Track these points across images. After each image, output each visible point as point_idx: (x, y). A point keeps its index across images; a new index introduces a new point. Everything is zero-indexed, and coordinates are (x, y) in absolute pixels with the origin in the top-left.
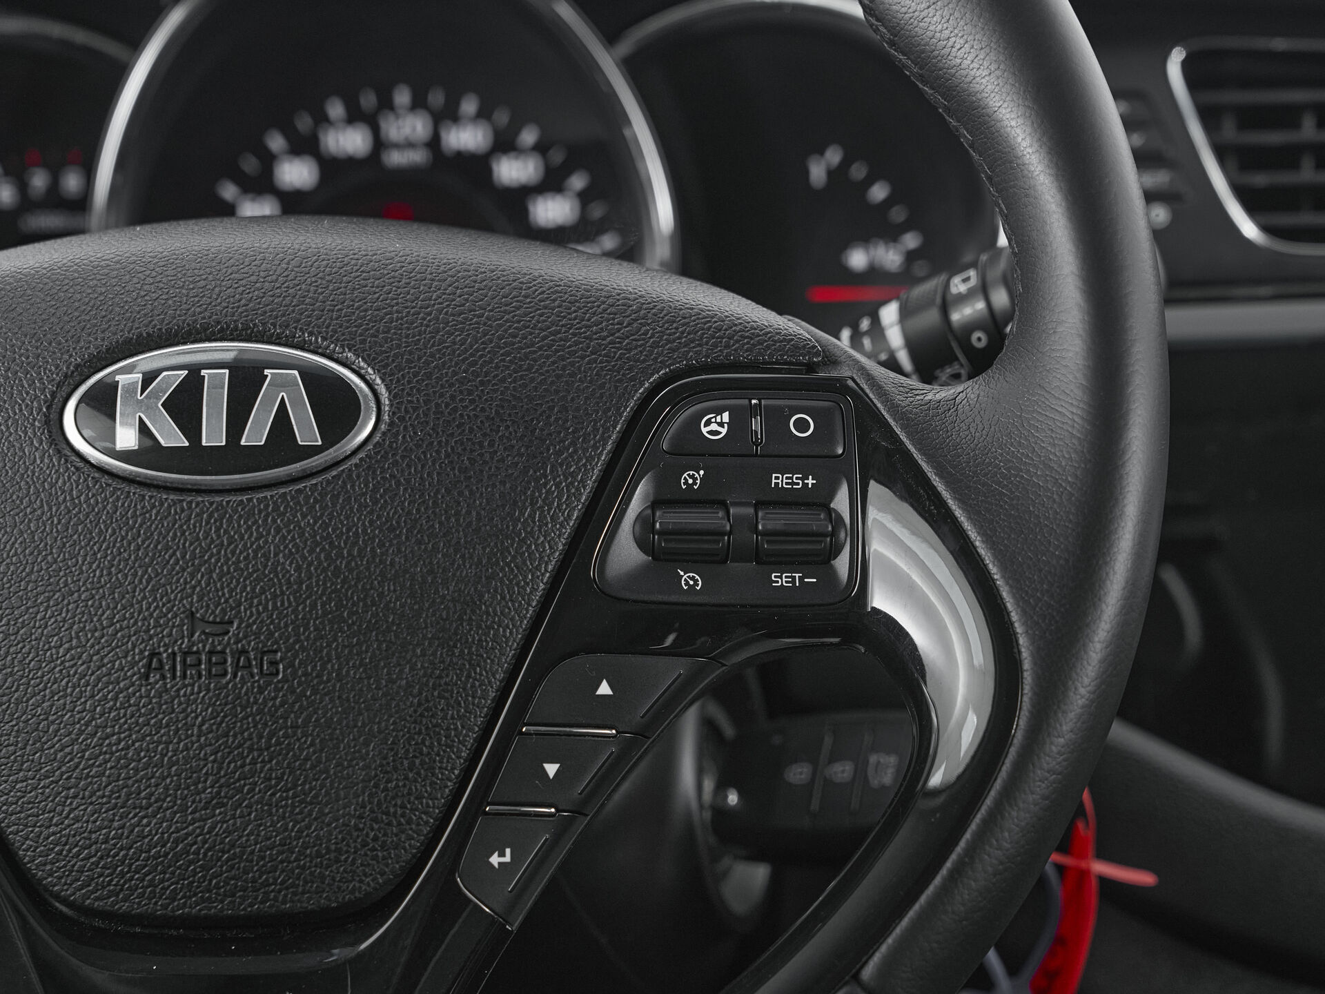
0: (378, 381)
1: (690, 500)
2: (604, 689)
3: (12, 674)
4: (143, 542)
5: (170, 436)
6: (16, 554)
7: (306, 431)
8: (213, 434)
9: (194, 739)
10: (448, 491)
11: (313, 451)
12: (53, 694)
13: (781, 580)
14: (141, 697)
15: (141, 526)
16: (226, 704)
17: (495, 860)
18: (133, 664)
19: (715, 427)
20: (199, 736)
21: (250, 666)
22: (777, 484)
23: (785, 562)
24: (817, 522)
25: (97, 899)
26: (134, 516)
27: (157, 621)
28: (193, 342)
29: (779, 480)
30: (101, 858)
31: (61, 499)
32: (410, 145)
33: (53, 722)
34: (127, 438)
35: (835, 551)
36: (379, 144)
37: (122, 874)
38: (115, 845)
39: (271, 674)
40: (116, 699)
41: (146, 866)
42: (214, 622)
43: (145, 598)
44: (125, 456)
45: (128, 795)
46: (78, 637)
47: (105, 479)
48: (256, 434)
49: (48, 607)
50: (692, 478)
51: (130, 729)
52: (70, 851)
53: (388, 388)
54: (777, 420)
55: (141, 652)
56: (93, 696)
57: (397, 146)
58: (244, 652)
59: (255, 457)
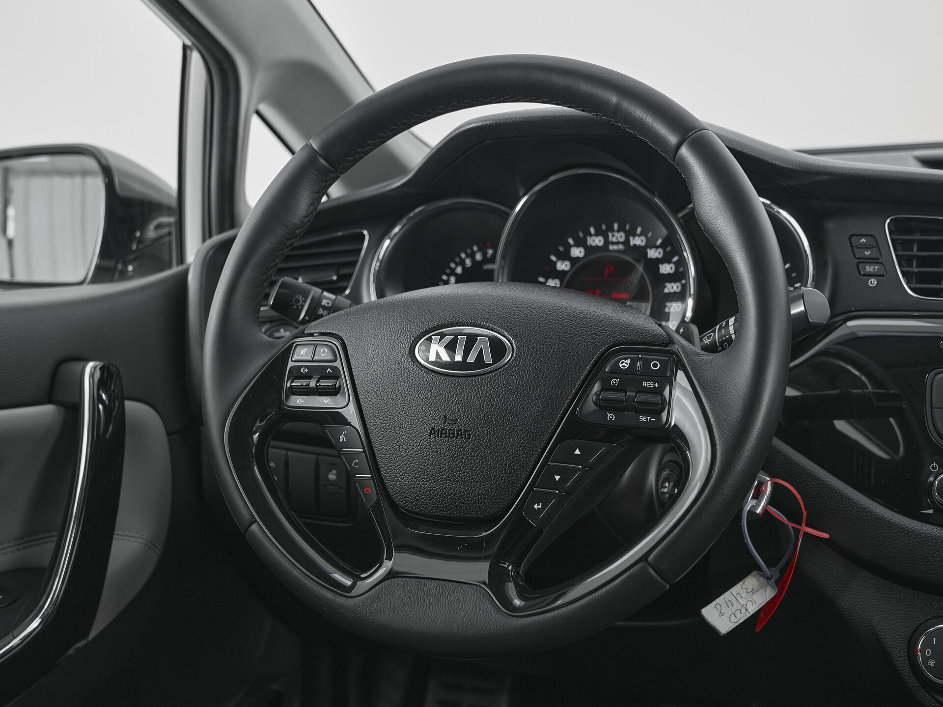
0: (514, 343)
1: (614, 389)
2: (577, 452)
3: (390, 432)
4: (433, 392)
5: (445, 357)
6: (396, 393)
7: (488, 358)
8: (459, 358)
9: (442, 457)
10: (531, 382)
11: (489, 365)
12: (402, 439)
13: (643, 419)
14: (428, 442)
15: (433, 386)
16: (453, 447)
17: (536, 506)
18: (427, 431)
19: (625, 364)
20: (444, 457)
21: (462, 435)
22: (645, 385)
23: (645, 413)
24: (656, 399)
25: (410, 507)
26: (432, 383)
27: (435, 418)
28: (458, 326)
29: (645, 384)
30: (412, 494)
31: (411, 376)
32: (617, 243)
33: (401, 448)
34: (432, 358)
35: (662, 410)
36: (607, 242)
37: (418, 500)
38: (416, 490)
39: (468, 438)
40: (420, 443)
41: (425, 498)
42: (452, 420)
43: (432, 410)
44: (432, 363)
45: (421, 474)
46: (411, 421)
47: (425, 370)
48: (471, 358)
49: (403, 411)
50: (615, 382)
51: (423, 453)
52: (402, 490)
53: (516, 345)
54: (646, 363)
55: (429, 428)
56: (413, 441)
57: (614, 243)
58: (460, 430)
59: (470, 366)
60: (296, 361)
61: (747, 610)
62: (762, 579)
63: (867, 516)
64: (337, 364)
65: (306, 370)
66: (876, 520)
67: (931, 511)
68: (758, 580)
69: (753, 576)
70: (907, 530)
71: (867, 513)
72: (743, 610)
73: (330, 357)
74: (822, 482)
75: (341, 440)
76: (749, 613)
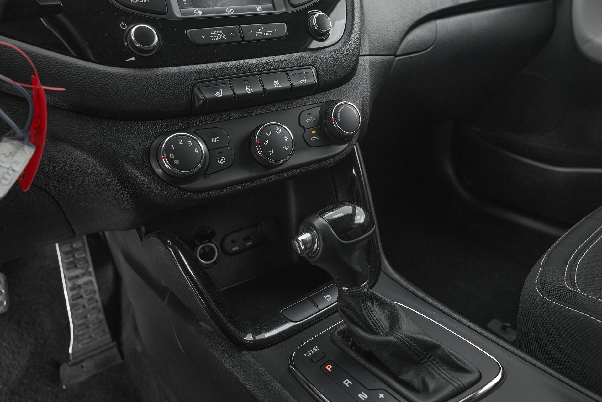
61: (14, 171)
62: (15, 142)
63: (85, 72)
66: (94, 74)
67: (133, 59)
68: (12, 144)
69: (5, 142)
70: (122, 76)
71: (84, 70)
72: (11, 172)
74: (33, 54)
76: (17, 172)
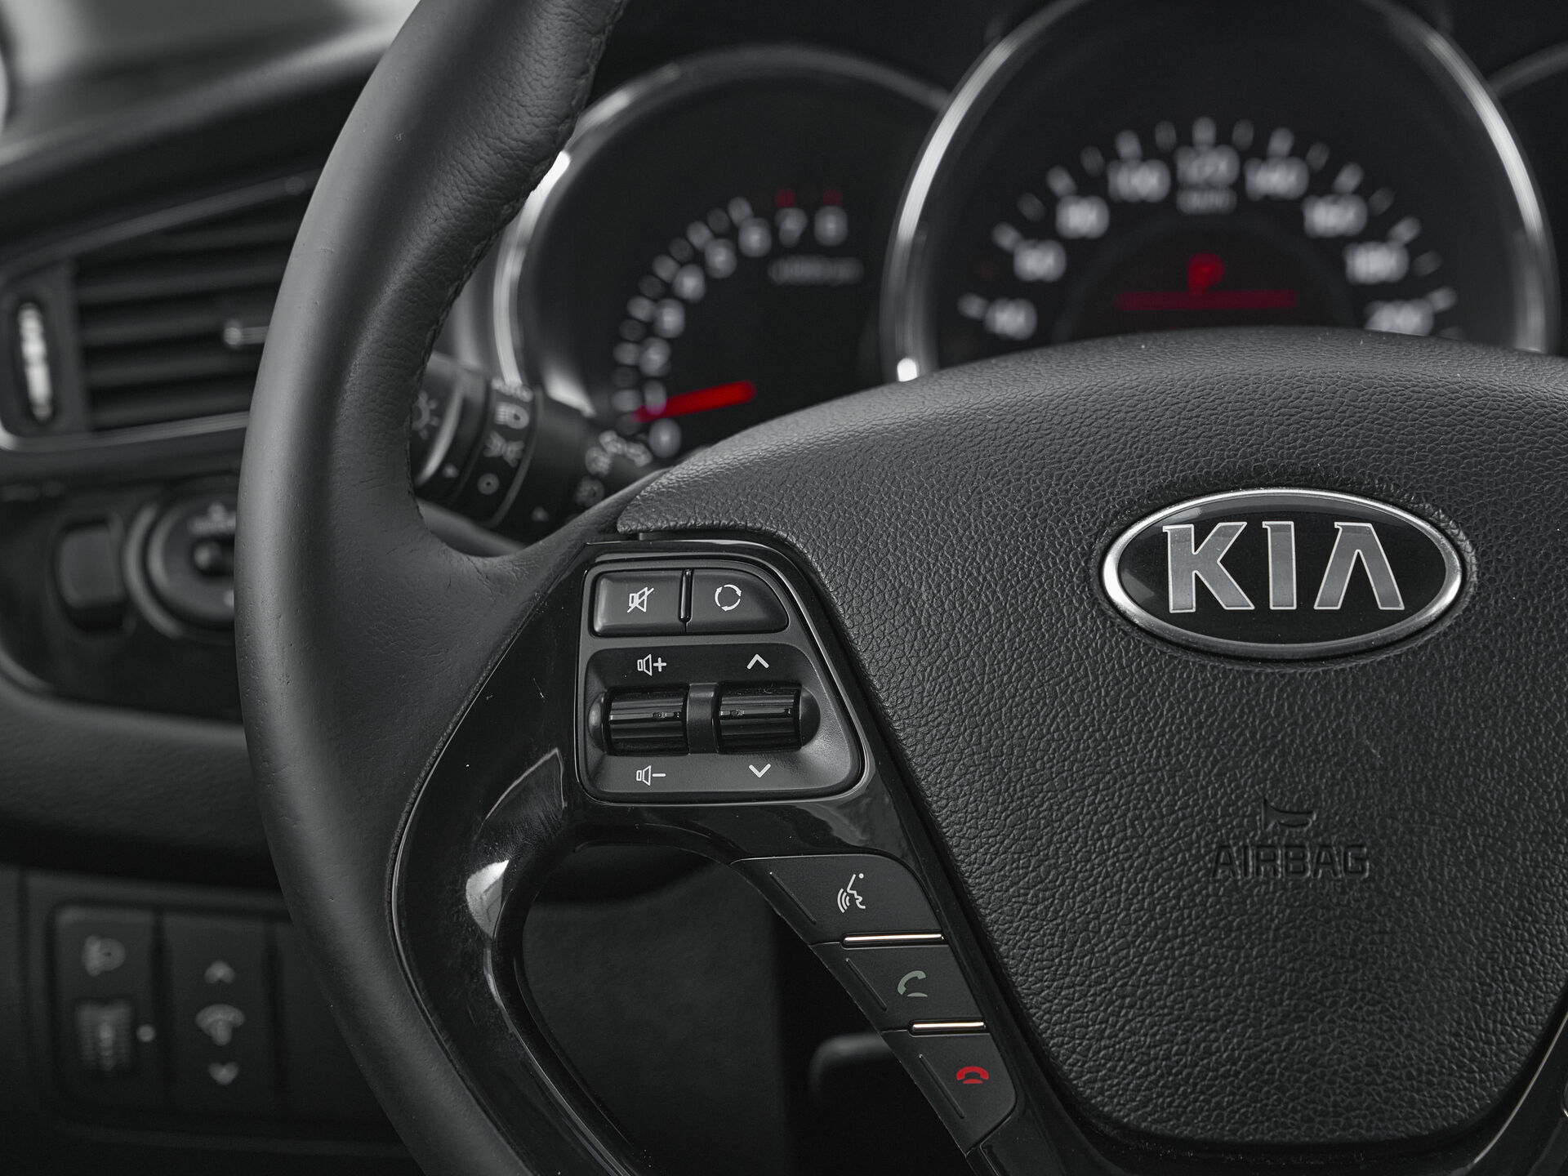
0: (1462, 536)
3: (1056, 866)
4: (1206, 719)
5: (1233, 597)
6: (1058, 729)
8: (1283, 594)
9: (1270, 944)
10: (1548, 665)
11: (1396, 617)
12: (1104, 890)
14: (1208, 896)
15: (1202, 700)
16: (1305, 906)
18: (1198, 858)
20: (1275, 940)
21: (1332, 862)
25: (1155, 1122)
26: (1194, 688)
27: (1224, 810)
28: (1246, 488)
30: (1162, 1076)
31: (1108, 667)
32: (1209, 186)
33: (1105, 922)
34: (1182, 599)
36: (1176, 185)
37: (1185, 1095)
38: (1178, 1062)
39: (1356, 872)
40: (1178, 897)
41: (1213, 1086)
42: (1291, 812)
43: (1209, 783)
44: (1180, 620)
45: (1194, 1005)
46: (1133, 825)
47: (1157, 646)
48: (1331, 594)
49: (1097, 791)
51: (1195, 932)
52: (1125, 1067)
53: (1474, 545)
55: (1207, 845)
56: (1151, 893)
57: (1196, 188)
58: (1325, 846)
59: (1330, 624)
60: (607, 634)
64: (789, 636)
65: (660, 664)
73: (756, 614)
75: (843, 904)
